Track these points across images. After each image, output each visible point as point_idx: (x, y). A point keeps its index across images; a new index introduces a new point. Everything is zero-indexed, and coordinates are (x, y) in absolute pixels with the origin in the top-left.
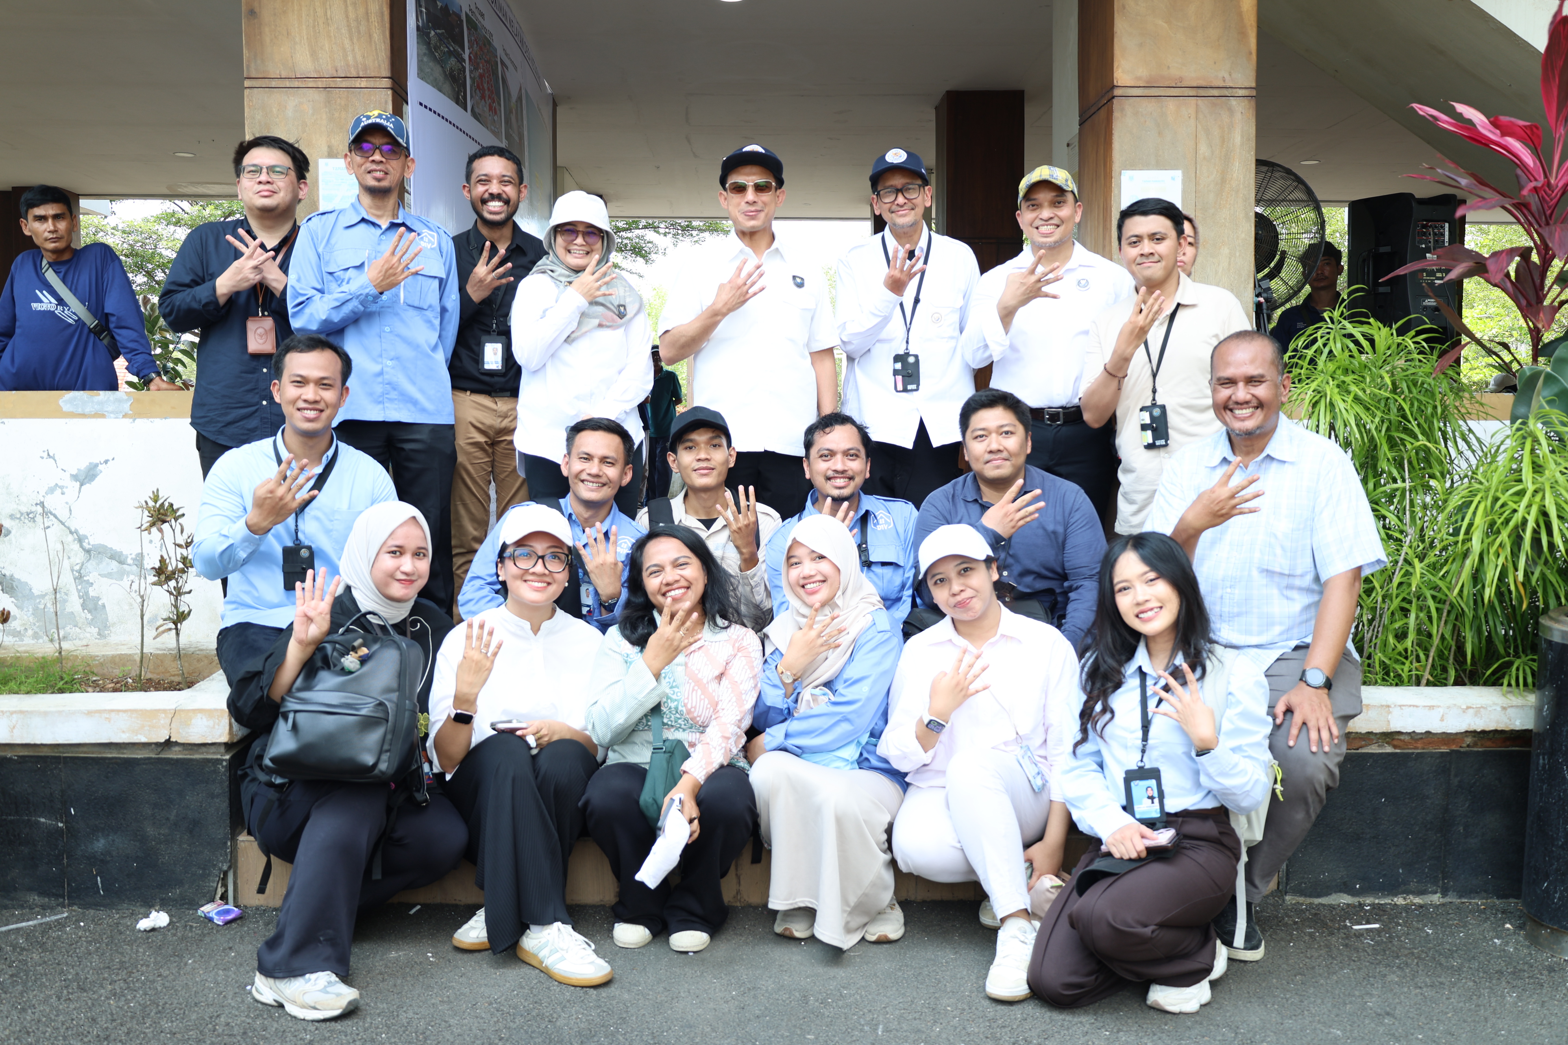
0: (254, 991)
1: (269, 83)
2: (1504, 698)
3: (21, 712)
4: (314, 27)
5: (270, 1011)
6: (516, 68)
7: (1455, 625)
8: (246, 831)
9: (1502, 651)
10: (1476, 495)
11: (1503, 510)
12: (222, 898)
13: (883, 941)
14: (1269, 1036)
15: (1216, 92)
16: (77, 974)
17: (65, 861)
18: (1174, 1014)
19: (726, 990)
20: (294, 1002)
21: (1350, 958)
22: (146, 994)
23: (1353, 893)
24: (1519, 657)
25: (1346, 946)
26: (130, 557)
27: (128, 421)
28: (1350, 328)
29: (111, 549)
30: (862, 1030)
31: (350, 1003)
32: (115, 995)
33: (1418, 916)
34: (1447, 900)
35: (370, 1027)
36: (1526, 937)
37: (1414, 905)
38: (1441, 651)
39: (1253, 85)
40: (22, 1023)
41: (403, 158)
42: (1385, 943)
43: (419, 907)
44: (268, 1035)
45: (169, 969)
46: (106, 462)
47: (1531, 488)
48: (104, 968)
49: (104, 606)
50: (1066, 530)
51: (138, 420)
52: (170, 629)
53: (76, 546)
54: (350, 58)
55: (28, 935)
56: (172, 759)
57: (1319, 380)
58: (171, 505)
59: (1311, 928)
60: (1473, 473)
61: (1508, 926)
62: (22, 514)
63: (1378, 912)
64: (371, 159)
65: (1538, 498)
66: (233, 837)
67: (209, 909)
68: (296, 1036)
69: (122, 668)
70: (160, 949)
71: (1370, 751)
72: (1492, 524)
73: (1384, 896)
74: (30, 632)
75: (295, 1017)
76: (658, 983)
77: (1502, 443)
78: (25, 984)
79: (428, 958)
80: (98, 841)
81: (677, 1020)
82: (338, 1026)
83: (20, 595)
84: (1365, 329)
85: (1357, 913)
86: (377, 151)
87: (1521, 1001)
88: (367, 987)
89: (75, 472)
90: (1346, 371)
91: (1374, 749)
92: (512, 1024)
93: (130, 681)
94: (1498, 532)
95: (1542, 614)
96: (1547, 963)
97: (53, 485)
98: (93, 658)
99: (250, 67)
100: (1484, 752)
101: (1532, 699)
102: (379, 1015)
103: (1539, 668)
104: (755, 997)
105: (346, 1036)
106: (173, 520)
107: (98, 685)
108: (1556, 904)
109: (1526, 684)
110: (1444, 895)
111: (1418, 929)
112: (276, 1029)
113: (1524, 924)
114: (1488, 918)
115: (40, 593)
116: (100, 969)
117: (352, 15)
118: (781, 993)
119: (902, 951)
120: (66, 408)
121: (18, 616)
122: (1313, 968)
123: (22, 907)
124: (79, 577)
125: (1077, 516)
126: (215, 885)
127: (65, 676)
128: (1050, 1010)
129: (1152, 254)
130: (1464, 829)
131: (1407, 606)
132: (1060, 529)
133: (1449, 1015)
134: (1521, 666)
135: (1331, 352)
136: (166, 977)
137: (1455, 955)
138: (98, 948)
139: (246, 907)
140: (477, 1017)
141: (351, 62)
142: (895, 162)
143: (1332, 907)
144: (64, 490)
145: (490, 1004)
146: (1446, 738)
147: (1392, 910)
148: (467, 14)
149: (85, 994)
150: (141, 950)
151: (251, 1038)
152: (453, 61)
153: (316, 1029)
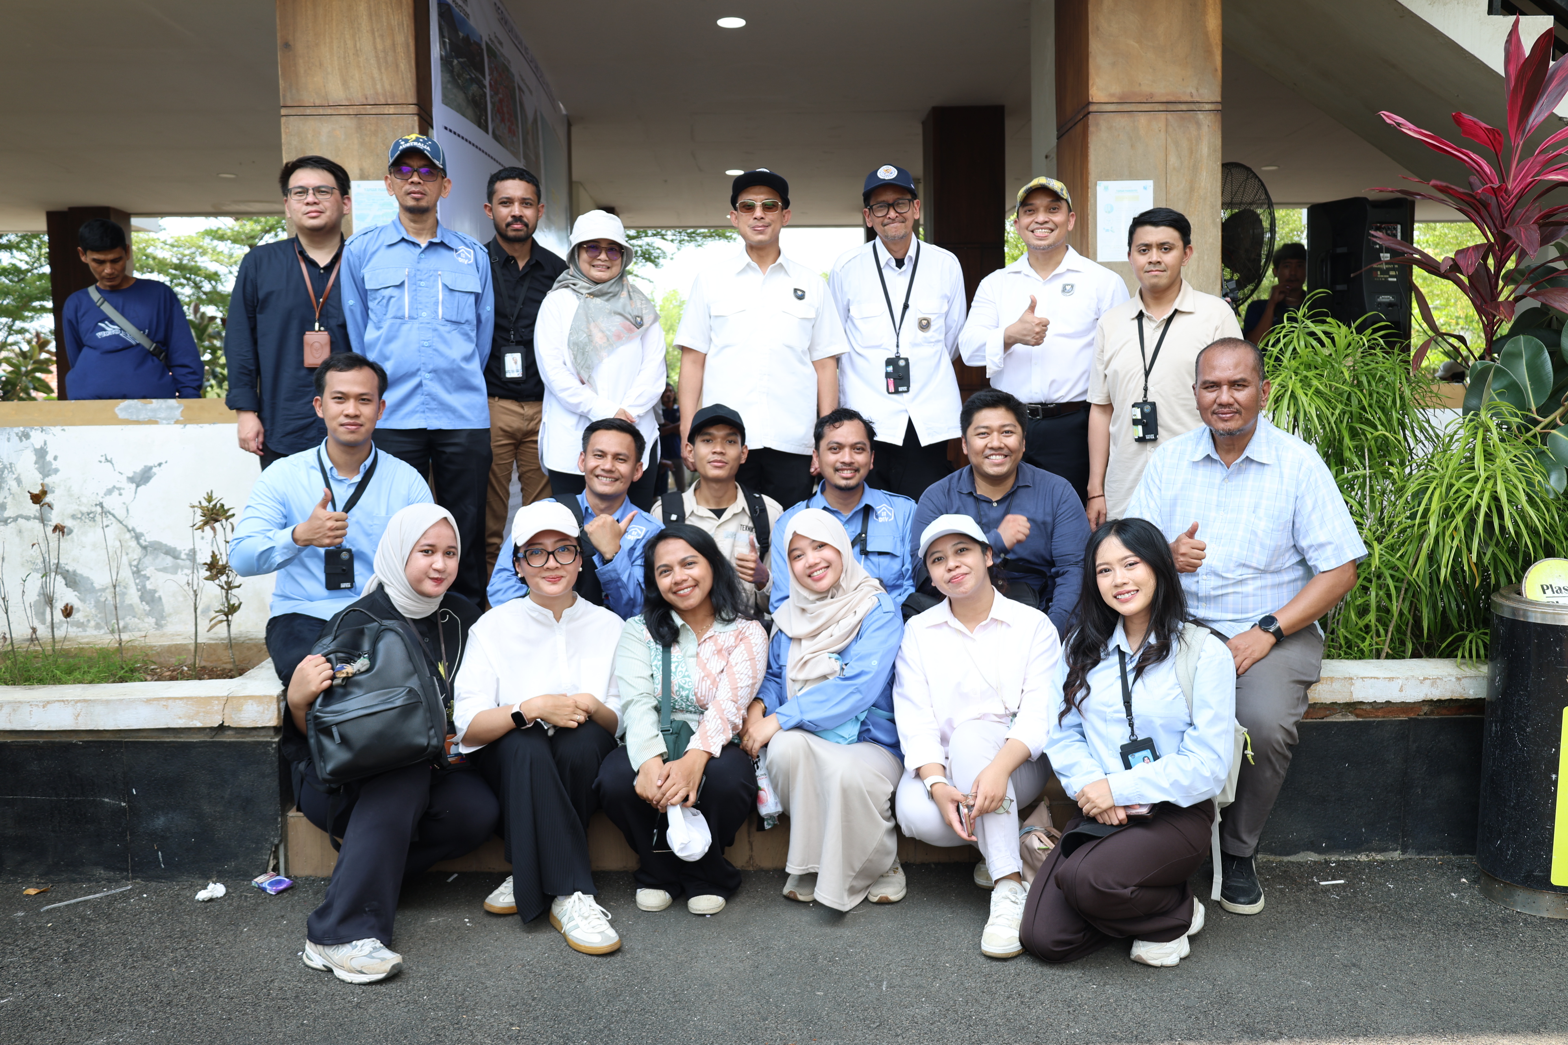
0: (304, 957)
1: (303, 111)
2: (1458, 670)
3: (85, 701)
4: (345, 58)
5: (319, 975)
6: (531, 92)
7: (1412, 602)
8: (295, 808)
9: (1456, 625)
10: (1432, 482)
11: (1457, 495)
12: (273, 870)
13: (884, 902)
14: (1244, 988)
15: (1184, 107)
16: (141, 943)
17: (128, 837)
18: (1156, 967)
19: (741, 950)
20: (342, 967)
21: (1318, 913)
22: (205, 961)
23: (1319, 851)
24: (1472, 631)
25: (1314, 901)
26: (183, 553)
27: (179, 427)
28: (1313, 327)
29: (166, 545)
30: (867, 987)
31: (394, 967)
32: (176, 962)
33: (1379, 872)
34: (1407, 856)
35: (413, 989)
36: (1481, 891)
37: (1377, 861)
38: (1400, 626)
39: (1219, 99)
40: (90, 990)
41: (439, 179)
42: (1350, 897)
43: (456, 875)
44: (318, 999)
45: (226, 937)
46: (160, 465)
47: (1483, 475)
48: (166, 937)
49: (160, 598)
50: (1054, 521)
51: (189, 426)
52: (221, 621)
53: (133, 543)
54: (379, 86)
55: (95, 907)
56: (225, 742)
57: (1283, 375)
58: (222, 506)
59: (1281, 884)
60: (1429, 461)
61: (1464, 880)
62: (83, 514)
63: (1343, 869)
64: (410, 180)
65: (1490, 484)
66: (284, 812)
67: (262, 880)
68: (344, 999)
69: (178, 657)
70: (218, 919)
71: (1335, 720)
72: (1447, 509)
73: (1348, 854)
74: (92, 623)
75: (343, 981)
76: (678, 944)
77: (1455, 433)
78: (93, 953)
79: (465, 923)
80: (159, 819)
81: (696, 979)
82: (382, 989)
83: (83, 589)
84: (1325, 327)
85: (1324, 870)
86: (415, 173)
87: (1477, 951)
88: (409, 951)
89: (131, 475)
90: (1308, 367)
91: (1338, 718)
92: (544, 985)
93: (186, 669)
94: (1453, 516)
95: (1493, 591)
96: (1500, 915)
97: (110, 487)
98: (151, 648)
99: (286, 96)
100: (1440, 720)
101: (1484, 669)
102: (421, 978)
103: (1491, 641)
104: (768, 956)
105: (390, 998)
106: (224, 520)
107: (156, 674)
108: (1509, 860)
109: (1478, 656)
110: (1404, 852)
111: (1380, 884)
112: (326, 992)
113: (1479, 878)
114: (1445, 873)
115: (100, 587)
116: (163, 938)
117: (380, 47)
118: (792, 952)
119: (904, 911)
120: (122, 415)
121: (81, 608)
122: (1284, 922)
123: (89, 880)
124: (137, 572)
125: (1064, 507)
126: (267, 857)
127: (124, 666)
128: (1041, 966)
129: (1159, 262)
130: (1422, 791)
131: (1368, 585)
132: (1049, 519)
133: (1411, 966)
134: (1473, 639)
135: (1295, 349)
136: (223, 945)
137: (1415, 908)
138: (160, 918)
139: (296, 877)
140: (511, 979)
141: (380, 90)
142: (887, 178)
143: (1300, 865)
144: (122, 491)
145: (524, 966)
146: (1405, 707)
147: (1356, 866)
148: (487, 44)
149: (149, 962)
150: (200, 920)
151: (303, 1001)
152: (474, 87)
153: (363, 992)
